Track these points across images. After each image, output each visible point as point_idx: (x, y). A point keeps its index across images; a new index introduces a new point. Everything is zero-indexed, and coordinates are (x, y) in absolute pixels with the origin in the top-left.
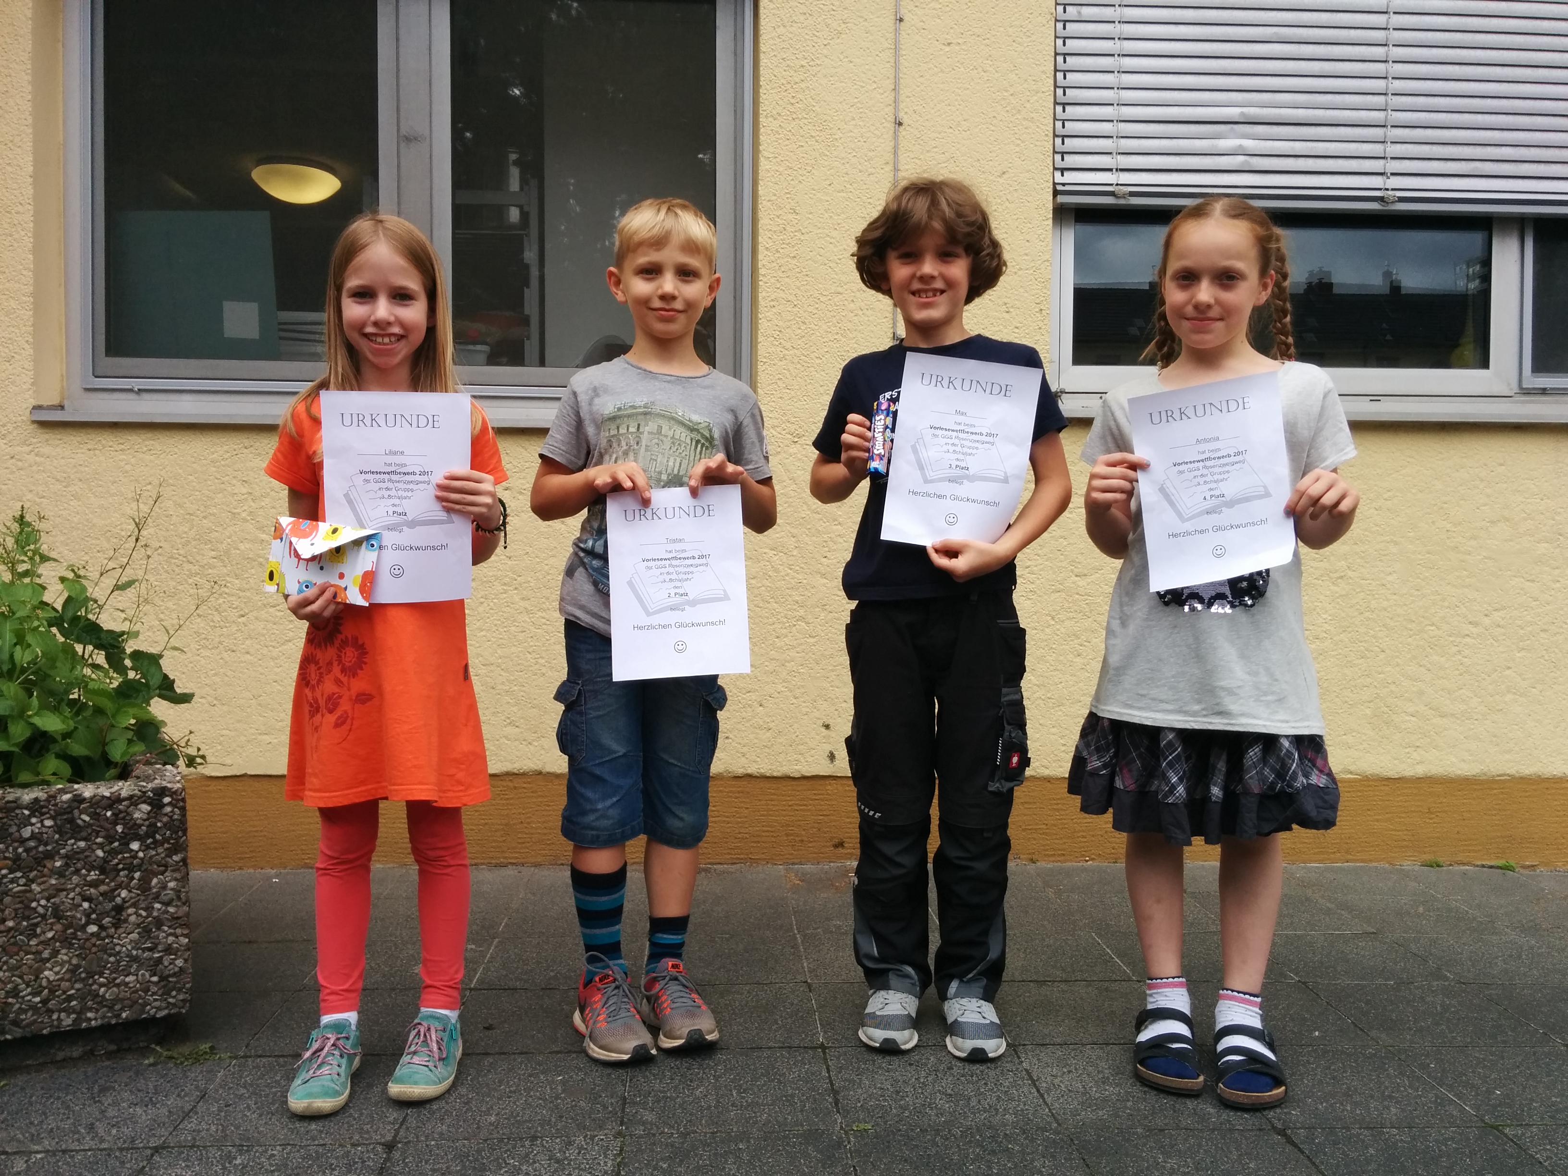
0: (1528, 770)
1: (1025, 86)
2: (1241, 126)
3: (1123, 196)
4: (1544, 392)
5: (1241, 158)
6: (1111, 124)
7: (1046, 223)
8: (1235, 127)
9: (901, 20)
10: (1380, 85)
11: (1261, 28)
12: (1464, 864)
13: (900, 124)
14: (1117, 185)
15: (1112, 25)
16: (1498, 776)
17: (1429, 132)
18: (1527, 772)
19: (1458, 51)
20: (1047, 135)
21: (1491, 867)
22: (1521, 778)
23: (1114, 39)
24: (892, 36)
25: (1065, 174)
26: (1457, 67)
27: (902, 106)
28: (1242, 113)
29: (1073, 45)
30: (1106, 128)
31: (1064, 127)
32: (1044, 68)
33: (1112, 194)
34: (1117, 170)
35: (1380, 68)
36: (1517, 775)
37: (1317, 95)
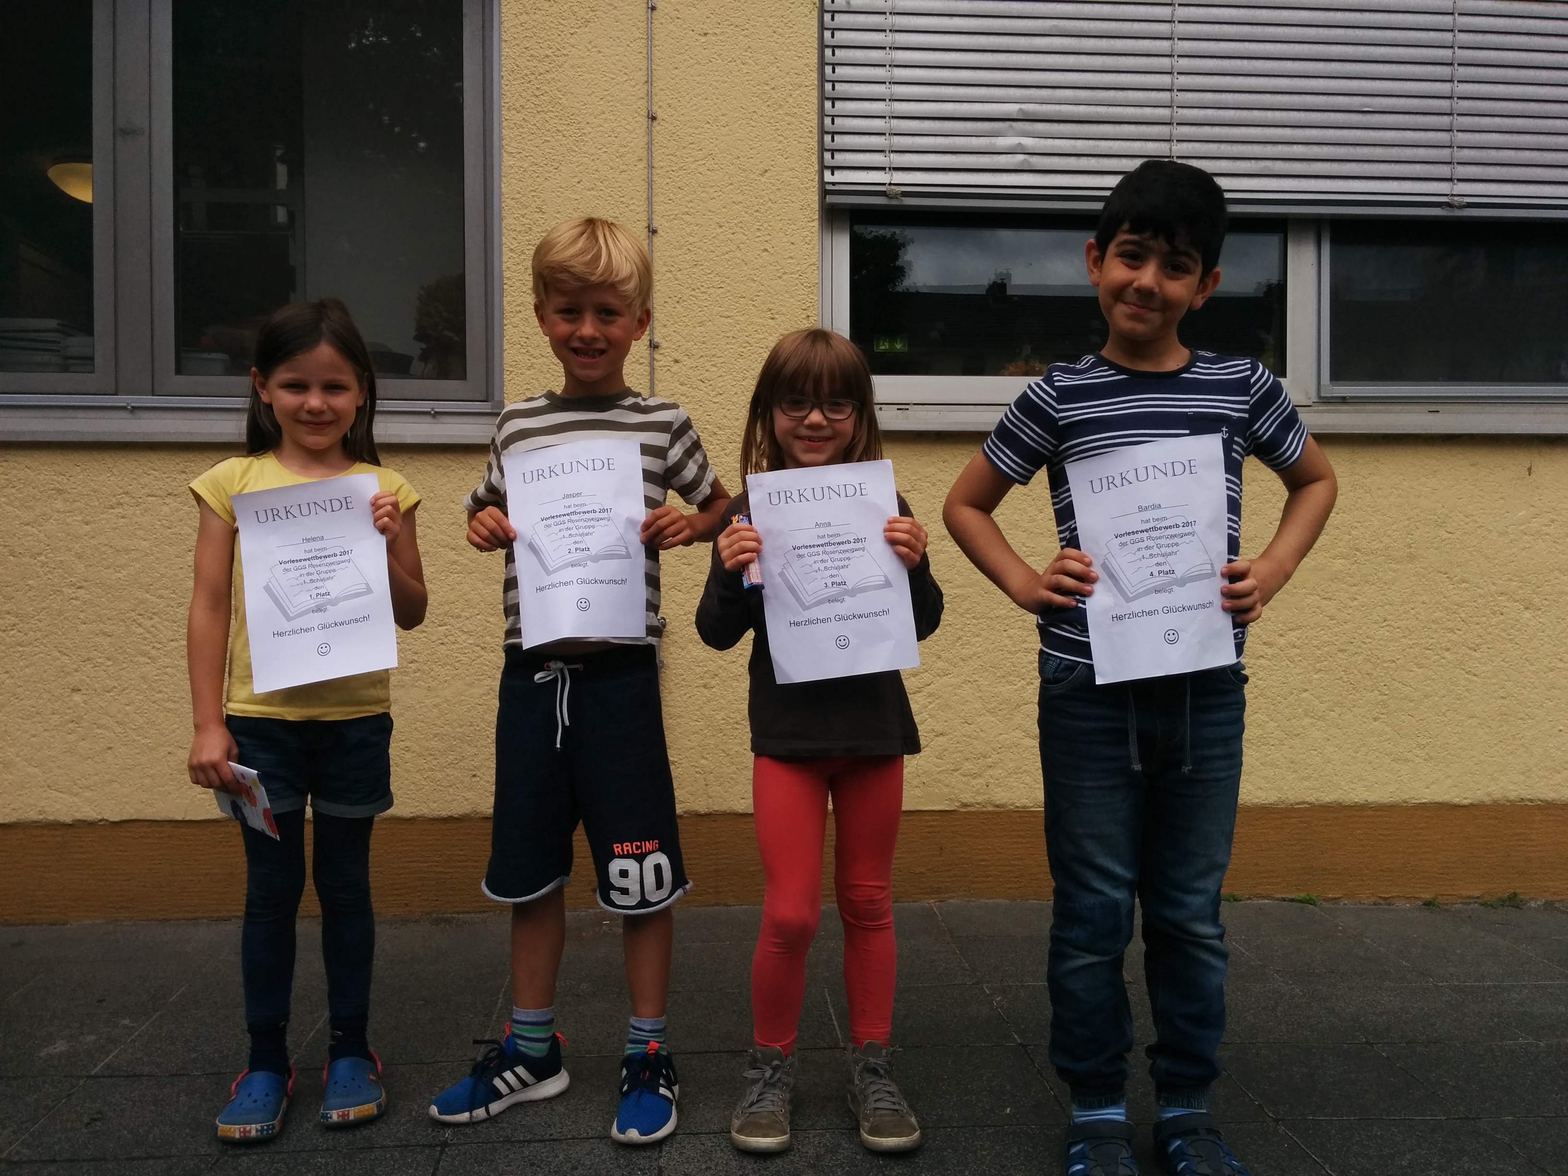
0: (1329, 797)
1: (787, 79)
2: (1020, 124)
3: (895, 196)
4: (1344, 400)
5: (1021, 157)
6: (884, 120)
7: (812, 224)
8: (1014, 124)
9: (653, 8)
10: (1165, 80)
11: (1040, 21)
12: (1264, 898)
13: (654, 118)
14: (890, 184)
15: (884, 17)
16: (1297, 804)
17: (1217, 130)
18: (1327, 800)
19: (1247, 45)
20: (811, 132)
21: (1292, 900)
22: (1321, 806)
23: (885, 31)
24: (644, 25)
25: (836, 172)
26: (1245, 62)
27: (655, 99)
28: (1021, 110)
29: (842, 37)
30: (878, 124)
31: (833, 123)
32: (807, 61)
33: (883, 194)
34: (890, 169)
35: (1165, 62)
36: (1316, 803)
37: (1100, 91)
